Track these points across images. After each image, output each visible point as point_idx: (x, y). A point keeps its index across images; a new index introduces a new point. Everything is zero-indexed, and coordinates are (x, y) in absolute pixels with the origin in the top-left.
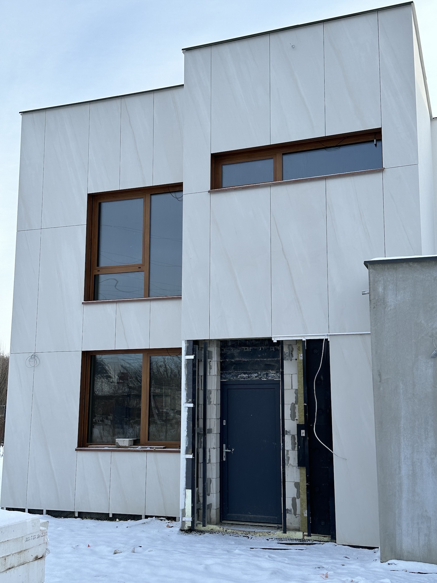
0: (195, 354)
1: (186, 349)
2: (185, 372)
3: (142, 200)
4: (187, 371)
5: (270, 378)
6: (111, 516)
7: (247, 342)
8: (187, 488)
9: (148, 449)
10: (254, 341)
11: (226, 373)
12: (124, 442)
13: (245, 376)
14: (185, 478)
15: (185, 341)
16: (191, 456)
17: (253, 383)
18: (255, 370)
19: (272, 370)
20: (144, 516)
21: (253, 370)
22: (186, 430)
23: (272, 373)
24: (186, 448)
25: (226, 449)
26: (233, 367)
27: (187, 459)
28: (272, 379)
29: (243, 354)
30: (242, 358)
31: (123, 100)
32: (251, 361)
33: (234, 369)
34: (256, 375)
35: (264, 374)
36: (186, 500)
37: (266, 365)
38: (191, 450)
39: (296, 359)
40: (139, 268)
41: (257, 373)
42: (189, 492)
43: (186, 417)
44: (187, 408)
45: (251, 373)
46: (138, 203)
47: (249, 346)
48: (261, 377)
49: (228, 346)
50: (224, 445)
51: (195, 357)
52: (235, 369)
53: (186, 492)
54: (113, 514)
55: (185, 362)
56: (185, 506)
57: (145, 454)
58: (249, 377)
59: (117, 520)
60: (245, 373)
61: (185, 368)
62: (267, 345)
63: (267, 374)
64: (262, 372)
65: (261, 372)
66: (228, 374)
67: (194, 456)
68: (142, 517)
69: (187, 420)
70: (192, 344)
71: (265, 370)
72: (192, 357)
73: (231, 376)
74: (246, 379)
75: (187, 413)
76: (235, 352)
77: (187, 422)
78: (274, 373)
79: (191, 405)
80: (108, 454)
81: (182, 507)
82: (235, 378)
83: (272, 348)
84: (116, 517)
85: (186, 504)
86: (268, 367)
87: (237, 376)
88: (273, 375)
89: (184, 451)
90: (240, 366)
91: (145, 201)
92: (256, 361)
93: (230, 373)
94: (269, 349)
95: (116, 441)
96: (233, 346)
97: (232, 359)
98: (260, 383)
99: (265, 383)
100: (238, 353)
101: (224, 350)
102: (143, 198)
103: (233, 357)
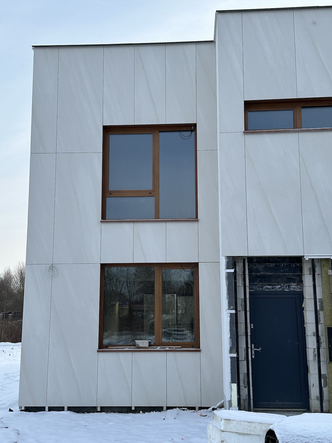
0: (235, 268)
1: (227, 264)
2: (226, 284)
3: (151, 135)
4: (228, 283)
5: (292, 289)
6: (133, 409)
7: (271, 259)
8: (233, 382)
9: (168, 349)
10: (276, 259)
11: (253, 285)
12: (143, 343)
13: (269, 287)
14: (230, 374)
15: (225, 257)
16: (235, 355)
17: (277, 293)
18: (279, 282)
19: (294, 282)
20: (166, 408)
21: (276, 282)
22: (230, 333)
23: (294, 285)
24: (229, 348)
25: (254, 348)
26: (258, 280)
27: (232, 358)
28: (294, 290)
29: (267, 269)
30: (266, 273)
31: (136, 48)
32: (274, 275)
33: (259, 281)
34: (279, 287)
35: (286, 286)
36: (232, 392)
37: (288, 278)
38: (235, 350)
39: (319, 274)
40: (150, 194)
41: (280, 285)
42: (235, 386)
43: (229, 322)
44: (229, 314)
45: (274, 285)
46: (147, 138)
47: (272, 263)
48: (284, 288)
49: (254, 262)
50: (253, 345)
51: (235, 271)
52: (261, 281)
53: (232, 386)
54: (135, 407)
55: (226, 275)
56: (231, 398)
57: (164, 353)
58: (273, 288)
59: (141, 412)
60: (269, 285)
61: (226, 279)
62: (288, 262)
63: (289, 286)
64: (285, 284)
65: (283, 284)
66: (255, 285)
67: (238, 354)
68: (164, 408)
69: (230, 324)
70: (231, 259)
71: (287, 282)
72: (232, 271)
73: (257, 287)
74: (270, 290)
75: (229, 318)
76: (261, 267)
77: (230, 326)
78: (295, 285)
79: (233, 312)
80: (130, 354)
81: (228, 399)
82: (260, 289)
83: (292, 265)
84: (138, 410)
85: (232, 396)
86: (290, 280)
87: (262, 287)
88: (294, 287)
89: (229, 351)
90: (265, 279)
91: (154, 137)
92: (279, 275)
93: (256, 285)
94: (290, 265)
95: (136, 343)
96: (258, 262)
97: (258, 273)
98: (283, 293)
99: (287, 293)
100: (263, 268)
101: (250, 265)
102: (152, 134)
103: (258, 271)
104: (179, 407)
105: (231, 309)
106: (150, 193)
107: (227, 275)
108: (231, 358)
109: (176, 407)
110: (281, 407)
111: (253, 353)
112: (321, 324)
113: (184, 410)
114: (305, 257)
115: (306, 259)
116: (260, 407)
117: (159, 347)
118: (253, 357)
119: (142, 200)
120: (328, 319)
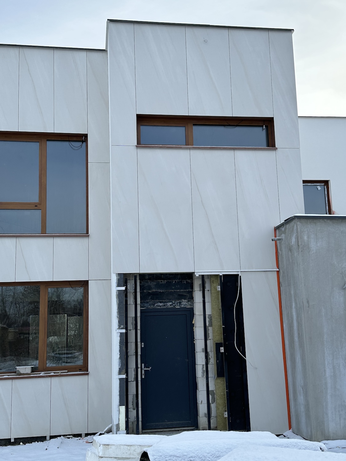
0: (126, 286)
1: (118, 282)
2: (117, 302)
3: (38, 144)
4: (119, 301)
5: (182, 306)
6: (12, 441)
7: (163, 276)
8: (121, 404)
9: (52, 374)
10: (168, 275)
11: (144, 302)
12: (25, 369)
13: (161, 304)
14: (119, 396)
15: (116, 275)
16: (124, 376)
17: (168, 310)
18: (170, 299)
19: (185, 299)
20: (49, 437)
21: (168, 299)
22: (119, 353)
23: (185, 302)
24: (119, 369)
25: (145, 368)
26: (150, 297)
28: (184, 306)
29: (158, 286)
30: (158, 290)
31: (21, 50)
32: (166, 292)
33: (151, 298)
34: (171, 303)
35: (178, 303)
36: (120, 415)
37: (179, 295)
38: (124, 371)
39: (208, 291)
41: (172, 302)
42: (123, 409)
43: (119, 342)
44: (119, 334)
45: (166, 302)
46: (34, 147)
47: (164, 280)
48: (175, 305)
49: (146, 279)
50: (143, 365)
51: (126, 288)
52: (152, 299)
53: (120, 408)
54: (15, 439)
55: (116, 293)
56: (119, 421)
57: (49, 379)
58: (164, 305)
59: (21, 443)
60: (161, 302)
61: (117, 298)
62: (179, 279)
63: (180, 303)
64: (176, 301)
65: (175, 301)
66: (146, 303)
67: (127, 375)
68: (47, 437)
69: (120, 344)
70: (123, 276)
71: (179, 299)
72: (123, 288)
73: (148, 304)
74: (162, 307)
75: (119, 338)
76: (152, 284)
77: (120, 346)
78: (186, 302)
79: (124, 331)
80: (9, 382)
81: (115, 422)
82: (152, 306)
83: (184, 281)
84: (18, 441)
85: (120, 419)
86: (181, 297)
87: (154, 305)
88: (185, 303)
89: (118, 372)
90: (157, 296)
91: (40, 146)
92: (171, 292)
93: (147, 303)
94: (181, 282)
95: (17, 369)
96: (150, 279)
97: (150, 290)
98: (174, 310)
99: (178, 310)
100: (154, 285)
101: (142, 282)
102: (39, 142)
103: (150, 288)
104: (64, 436)
105: (122, 329)
106: (35, 206)
107: (118, 293)
108: (120, 379)
109: (60, 436)
110: (169, 427)
111: (143, 372)
112: (210, 339)
113: (69, 438)
114: (196, 274)
115: (196, 276)
116: (148, 428)
117: (43, 373)
118: (143, 378)
119: (27, 213)
120: (216, 335)
